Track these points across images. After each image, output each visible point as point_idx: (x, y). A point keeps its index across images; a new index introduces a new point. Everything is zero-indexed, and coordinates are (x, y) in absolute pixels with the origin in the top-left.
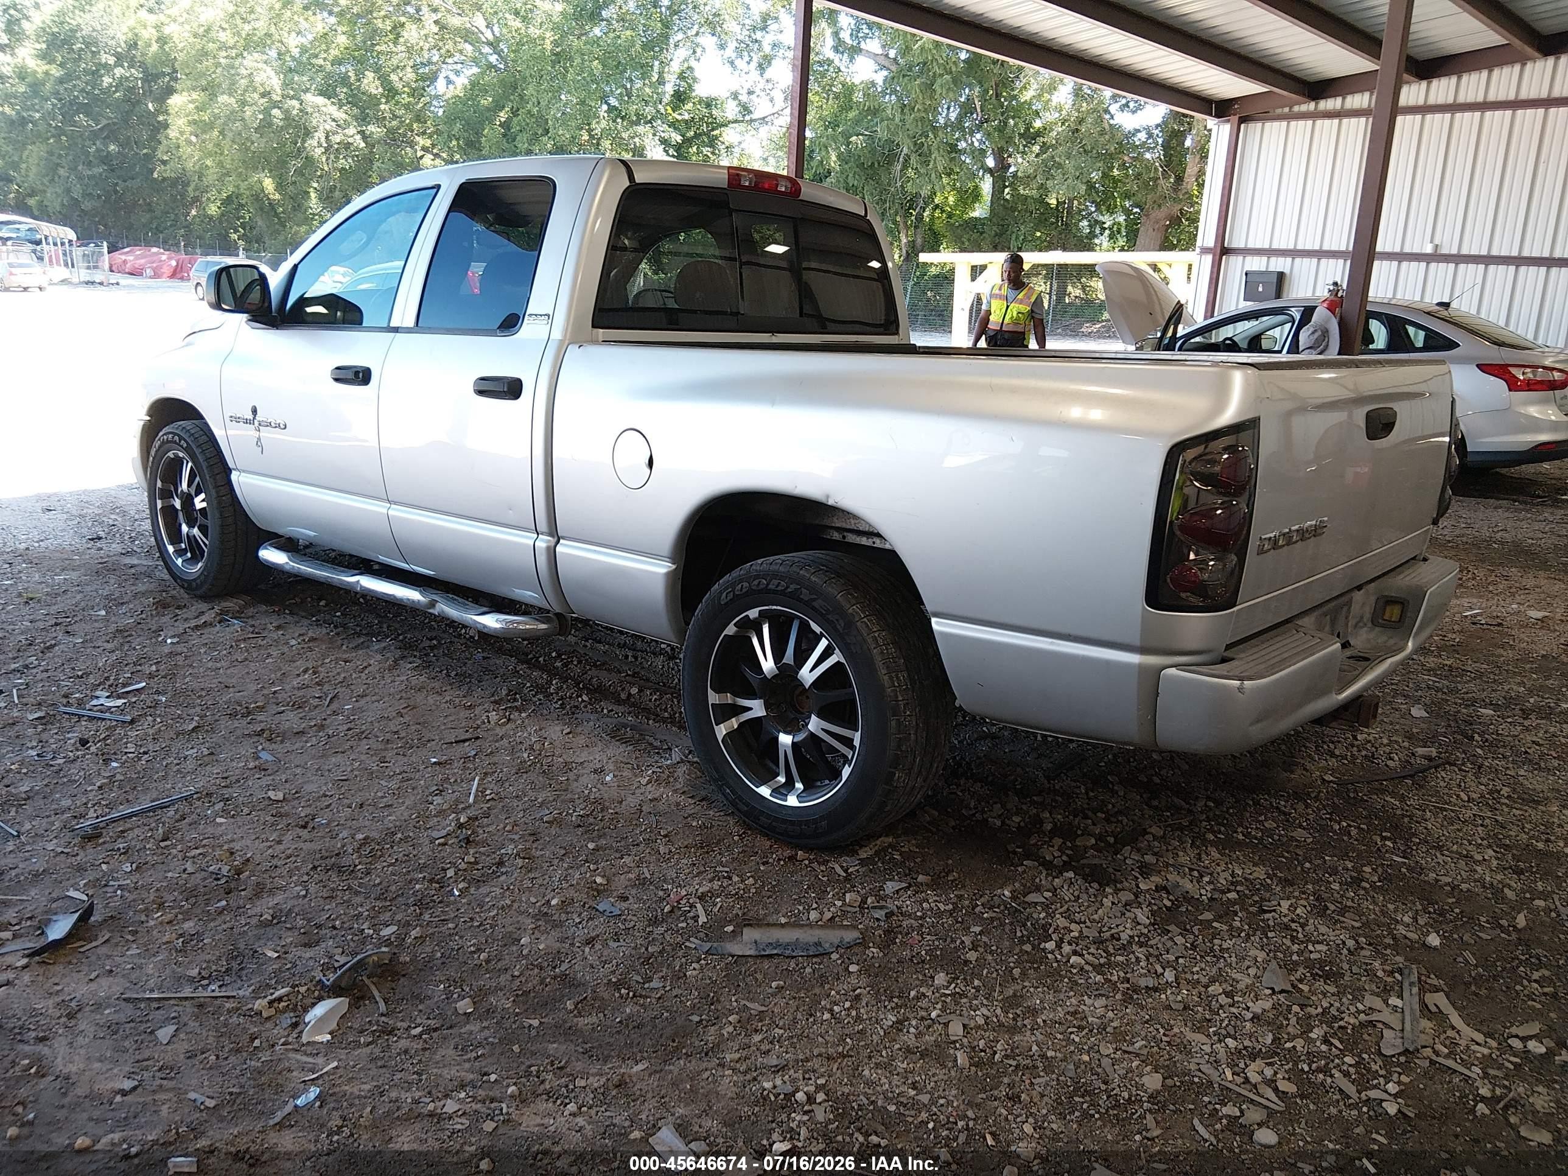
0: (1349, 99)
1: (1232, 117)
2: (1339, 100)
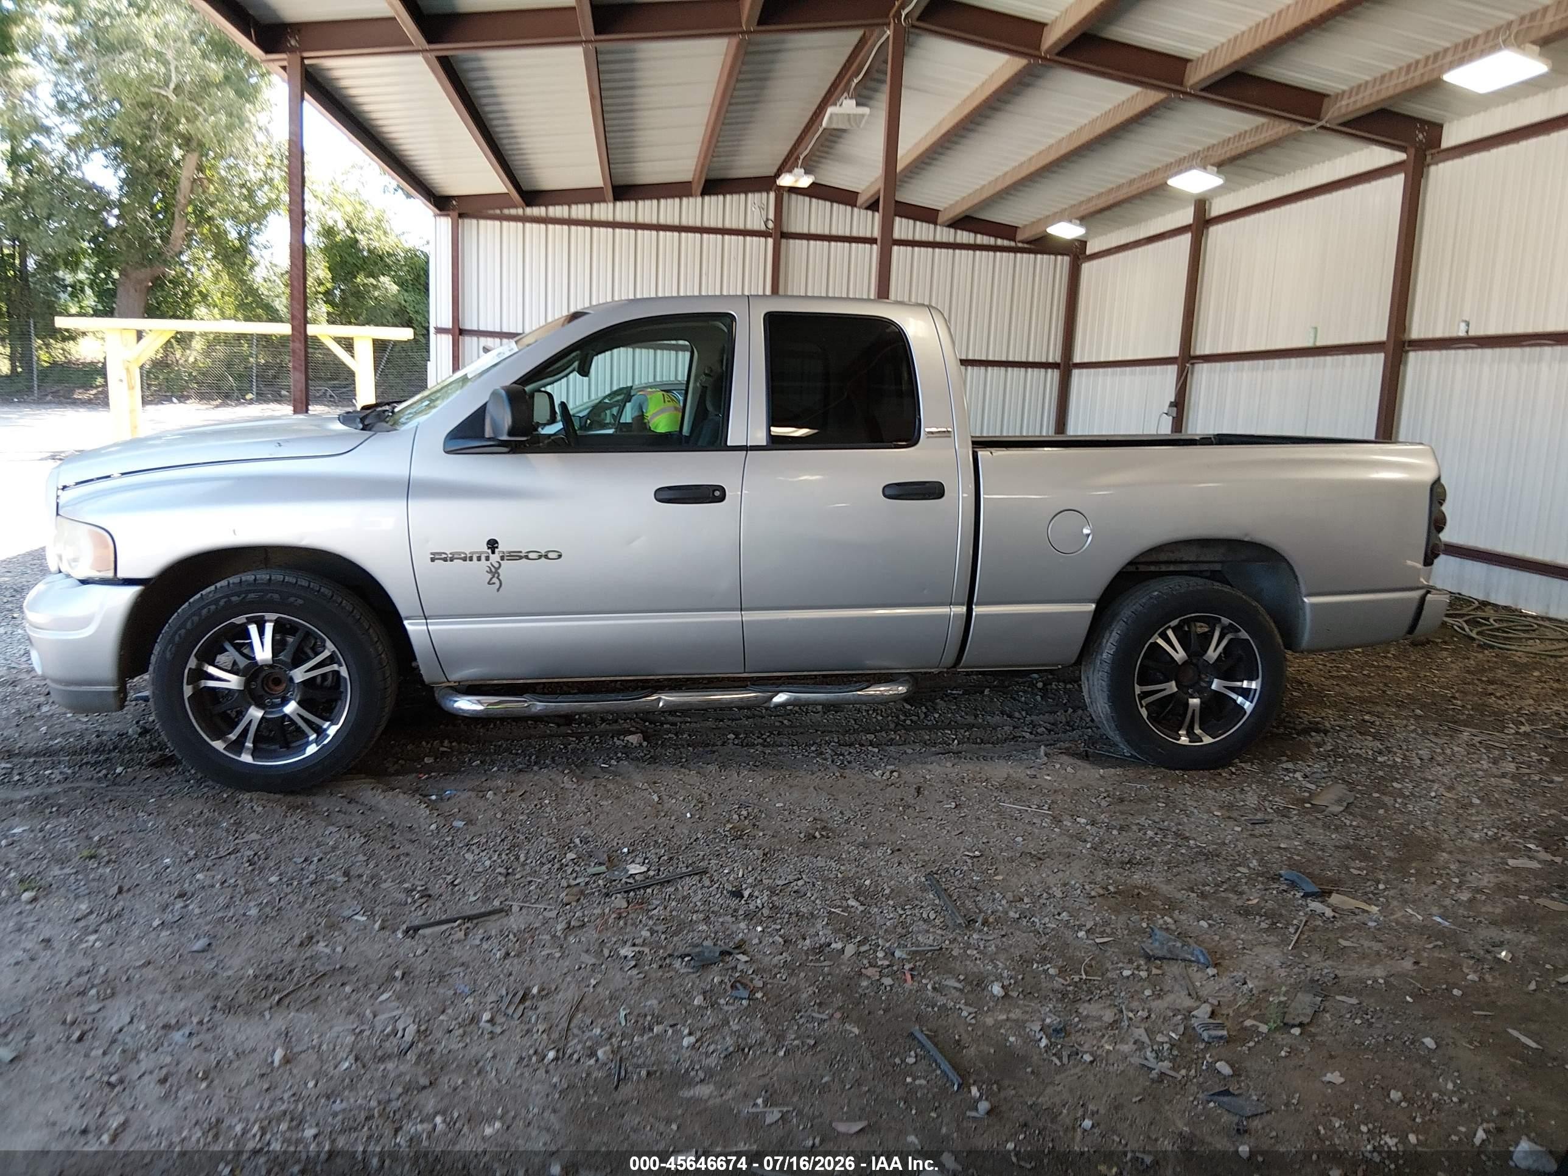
0: (551, 209)
1: (451, 213)
2: (543, 209)
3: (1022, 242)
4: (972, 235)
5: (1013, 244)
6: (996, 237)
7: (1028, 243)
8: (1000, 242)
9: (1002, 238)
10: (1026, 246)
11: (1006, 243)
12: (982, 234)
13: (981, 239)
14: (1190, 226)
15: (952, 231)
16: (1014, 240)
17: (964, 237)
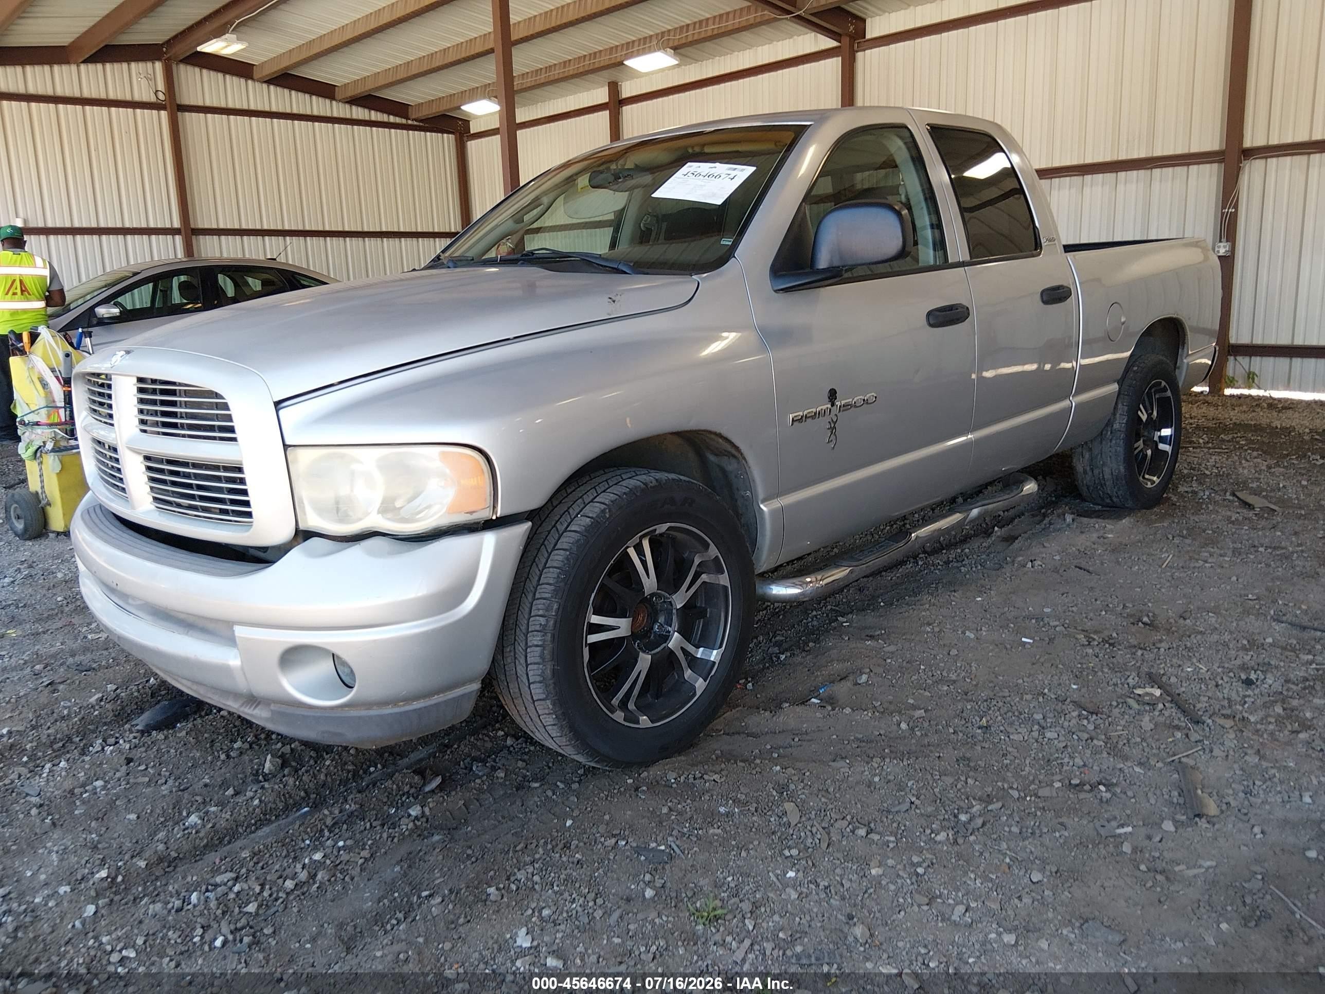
3: (416, 120)
4: (366, 111)
5: (404, 121)
6: (389, 114)
7: (421, 121)
8: (392, 119)
9: (396, 115)
10: (415, 123)
11: (398, 120)
12: (376, 110)
13: (375, 116)
14: (606, 104)
15: (347, 106)
16: (407, 118)
17: (359, 113)
